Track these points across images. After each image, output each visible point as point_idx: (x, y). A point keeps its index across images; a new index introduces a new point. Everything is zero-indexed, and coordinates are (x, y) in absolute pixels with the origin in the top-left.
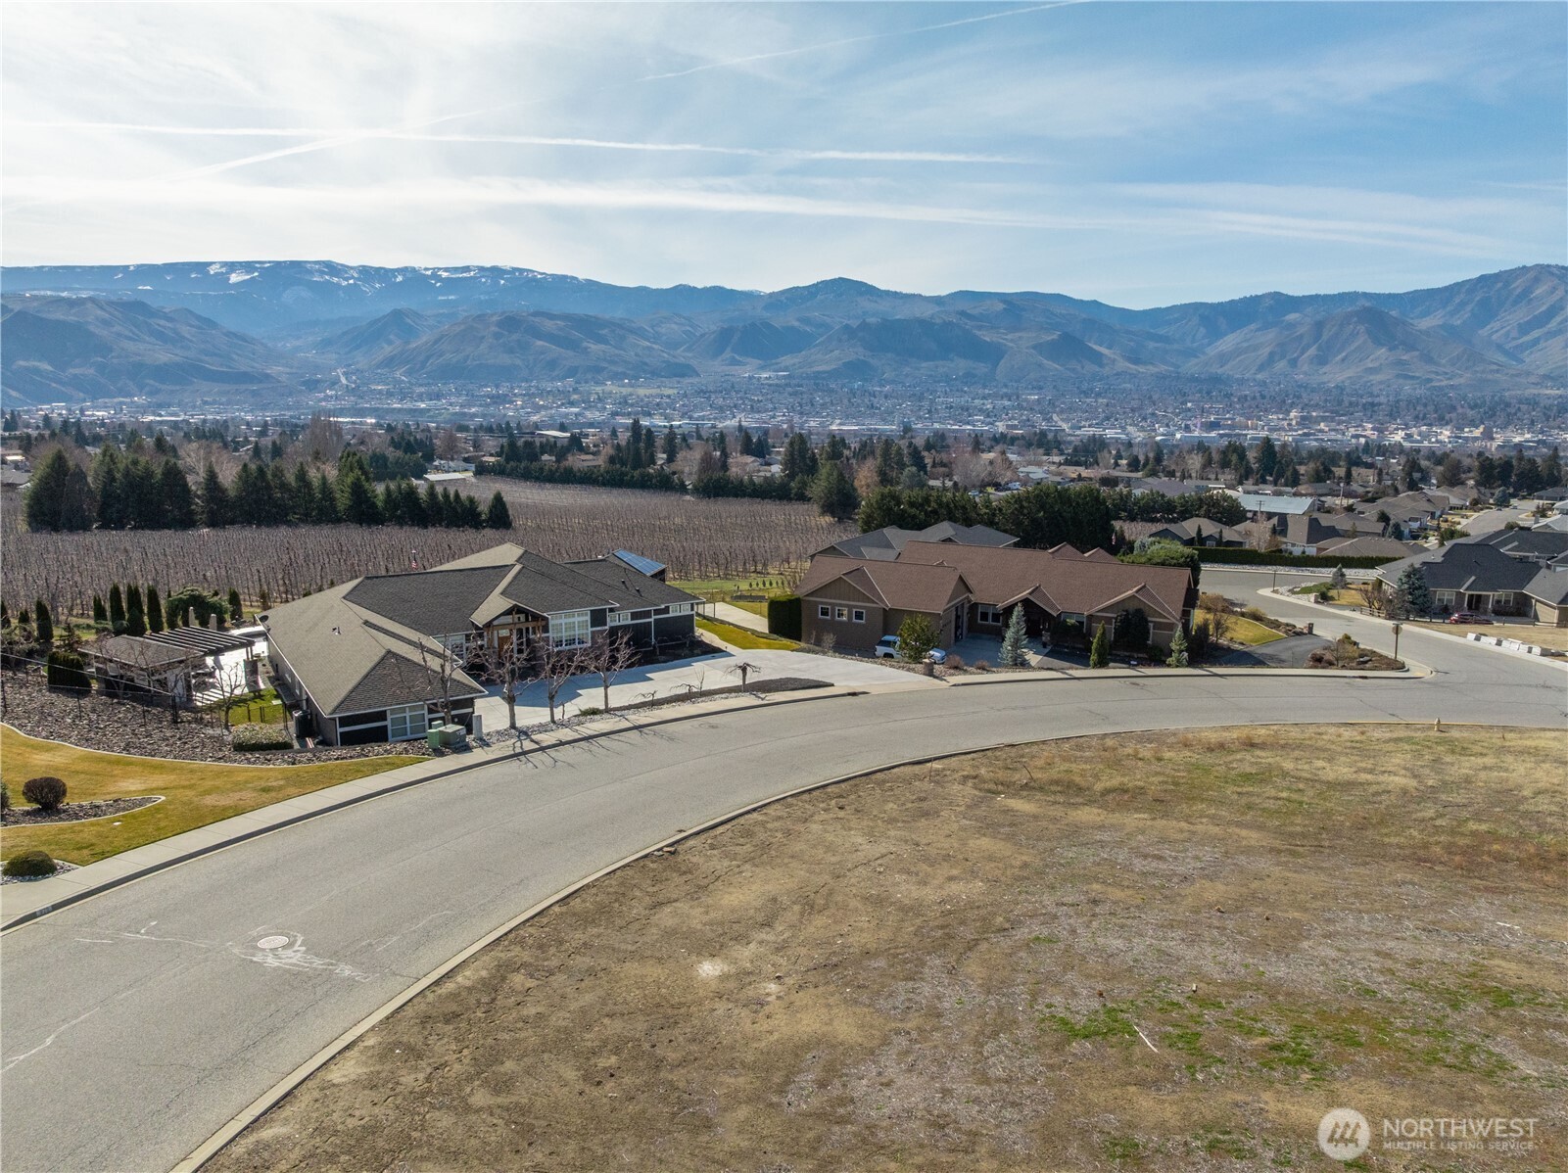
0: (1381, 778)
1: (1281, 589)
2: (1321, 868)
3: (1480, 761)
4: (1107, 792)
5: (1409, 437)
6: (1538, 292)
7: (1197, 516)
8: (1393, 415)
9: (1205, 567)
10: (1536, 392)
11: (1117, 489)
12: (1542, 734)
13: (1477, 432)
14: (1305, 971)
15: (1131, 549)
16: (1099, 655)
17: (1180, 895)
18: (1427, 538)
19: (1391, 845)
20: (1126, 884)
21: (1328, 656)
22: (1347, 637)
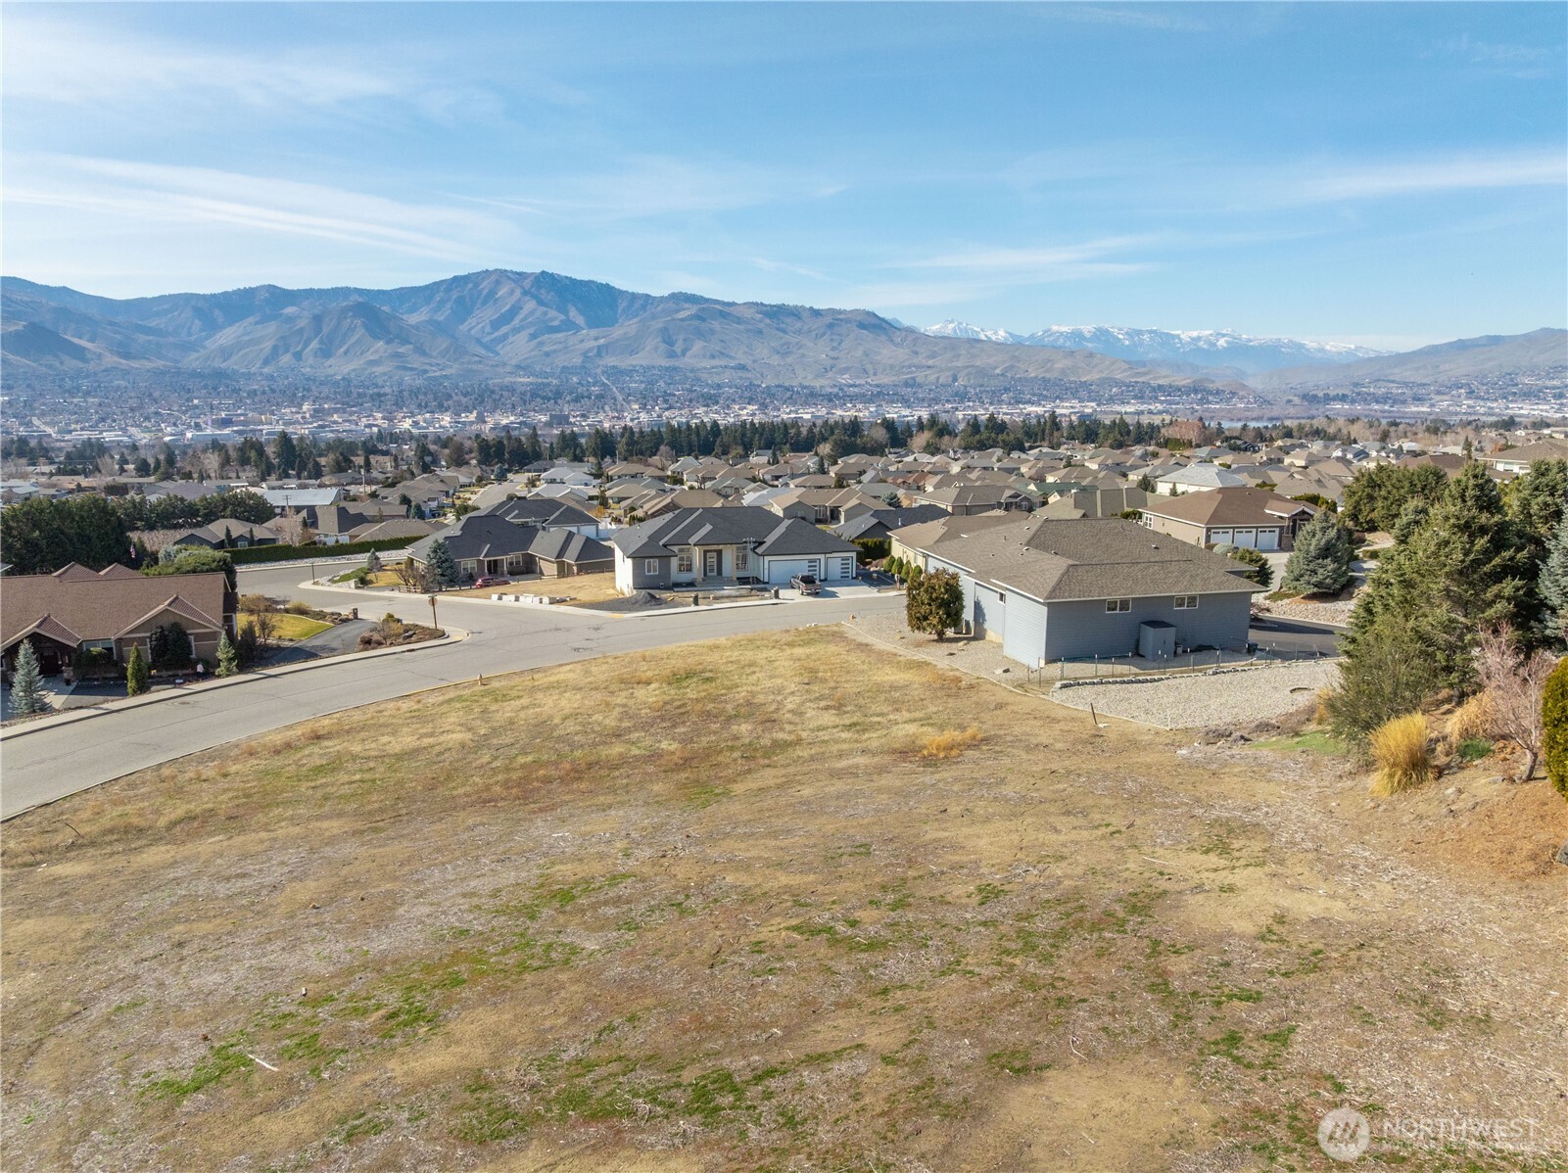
0: (442, 739)
1: (321, 580)
2: (402, 836)
3: (518, 703)
4: (174, 824)
5: (416, 424)
6: (500, 293)
7: (223, 517)
8: (399, 404)
9: (239, 569)
10: (512, 380)
11: (128, 497)
12: (561, 669)
13: (472, 417)
14: (405, 935)
15: (156, 561)
16: (138, 681)
17: (271, 906)
18: (445, 515)
19: (459, 796)
20: (212, 914)
21: (376, 637)
22: (390, 616)
